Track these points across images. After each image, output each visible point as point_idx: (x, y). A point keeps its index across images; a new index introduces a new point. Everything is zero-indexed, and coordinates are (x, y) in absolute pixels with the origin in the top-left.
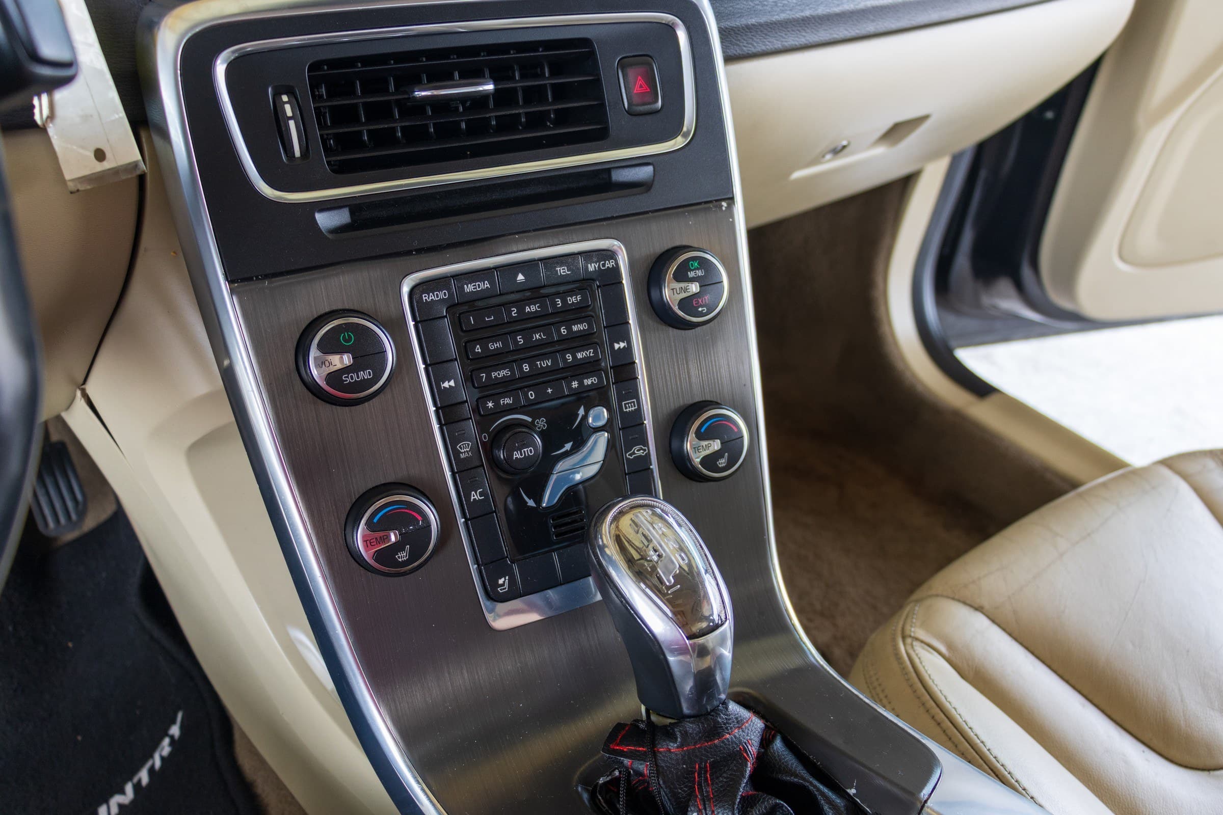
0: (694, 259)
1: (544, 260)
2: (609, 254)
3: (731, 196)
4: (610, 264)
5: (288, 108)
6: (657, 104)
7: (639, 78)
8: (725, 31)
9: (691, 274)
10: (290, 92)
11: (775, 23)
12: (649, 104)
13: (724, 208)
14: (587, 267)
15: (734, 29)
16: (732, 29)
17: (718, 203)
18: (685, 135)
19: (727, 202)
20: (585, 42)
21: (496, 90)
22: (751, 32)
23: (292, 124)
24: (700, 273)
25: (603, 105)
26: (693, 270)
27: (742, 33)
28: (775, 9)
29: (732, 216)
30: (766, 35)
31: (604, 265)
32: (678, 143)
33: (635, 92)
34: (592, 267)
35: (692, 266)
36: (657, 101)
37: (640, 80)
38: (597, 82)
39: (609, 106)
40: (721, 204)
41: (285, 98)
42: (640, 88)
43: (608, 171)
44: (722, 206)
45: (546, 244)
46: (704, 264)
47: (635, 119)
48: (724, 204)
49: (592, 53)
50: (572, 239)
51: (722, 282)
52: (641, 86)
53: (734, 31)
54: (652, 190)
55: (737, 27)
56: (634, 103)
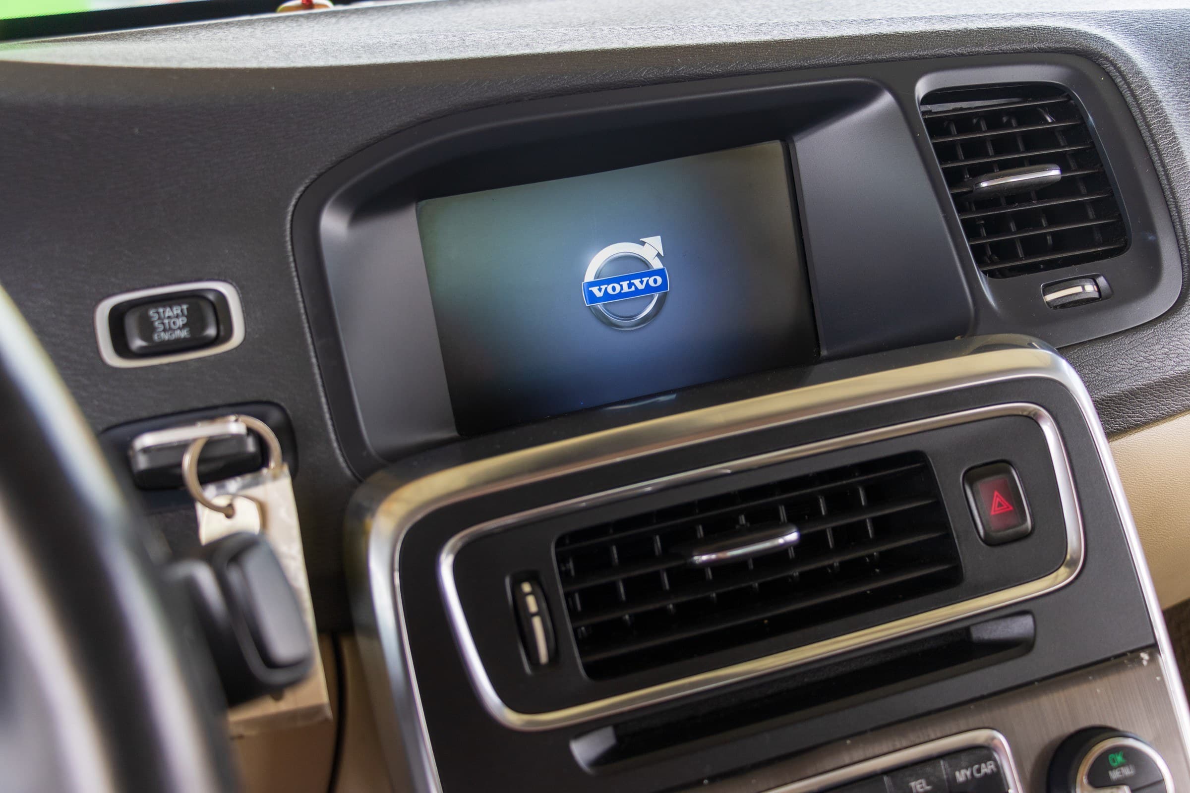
0: (1116, 750)
1: (889, 771)
2: (983, 752)
3: (1151, 641)
4: (987, 768)
5: (531, 602)
6: (1026, 524)
7: (996, 493)
8: (1101, 404)
9: (1115, 775)
10: (533, 578)
11: (1171, 381)
12: (1015, 526)
13: (1145, 663)
14: (955, 778)
15: (1114, 399)
16: (1111, 399)
17: (1134, 654)
18: (1072, 564)
19: (1147, 651)
20: (917, 456)
21: (802, 537)
22: (1137, 398)
23: (537, 622)
24: (1128, 771)
25: (948, 536)
26: (1115, 768)
27: (1125, 401)
28: (1167, 362)
29: (1160, 674)
30: (1158, 397)
31: (979, 771)
32: (1061, 577)
33: (992, 513)
34: (961, 776)
35: (1114, 761)
36: (1025, 520)
37: (997, 496)
38: (938, 506)
39: (958, 537)
40: (1139, 656)
41: (527, 587)
42: (998, 507)
43: (967, 630)
44: (1142, 659)
45: (891, 749)
46: (1132, 756)
47: (997, 551)
48: (1145, 656)
49: (926, 469)
50: (929, 736)
51: (1163, 780)
52: (1000, 505)
53: (1114, 401)
54: (1035, 650)
55: (1119, 397)
56: (992, 529)
